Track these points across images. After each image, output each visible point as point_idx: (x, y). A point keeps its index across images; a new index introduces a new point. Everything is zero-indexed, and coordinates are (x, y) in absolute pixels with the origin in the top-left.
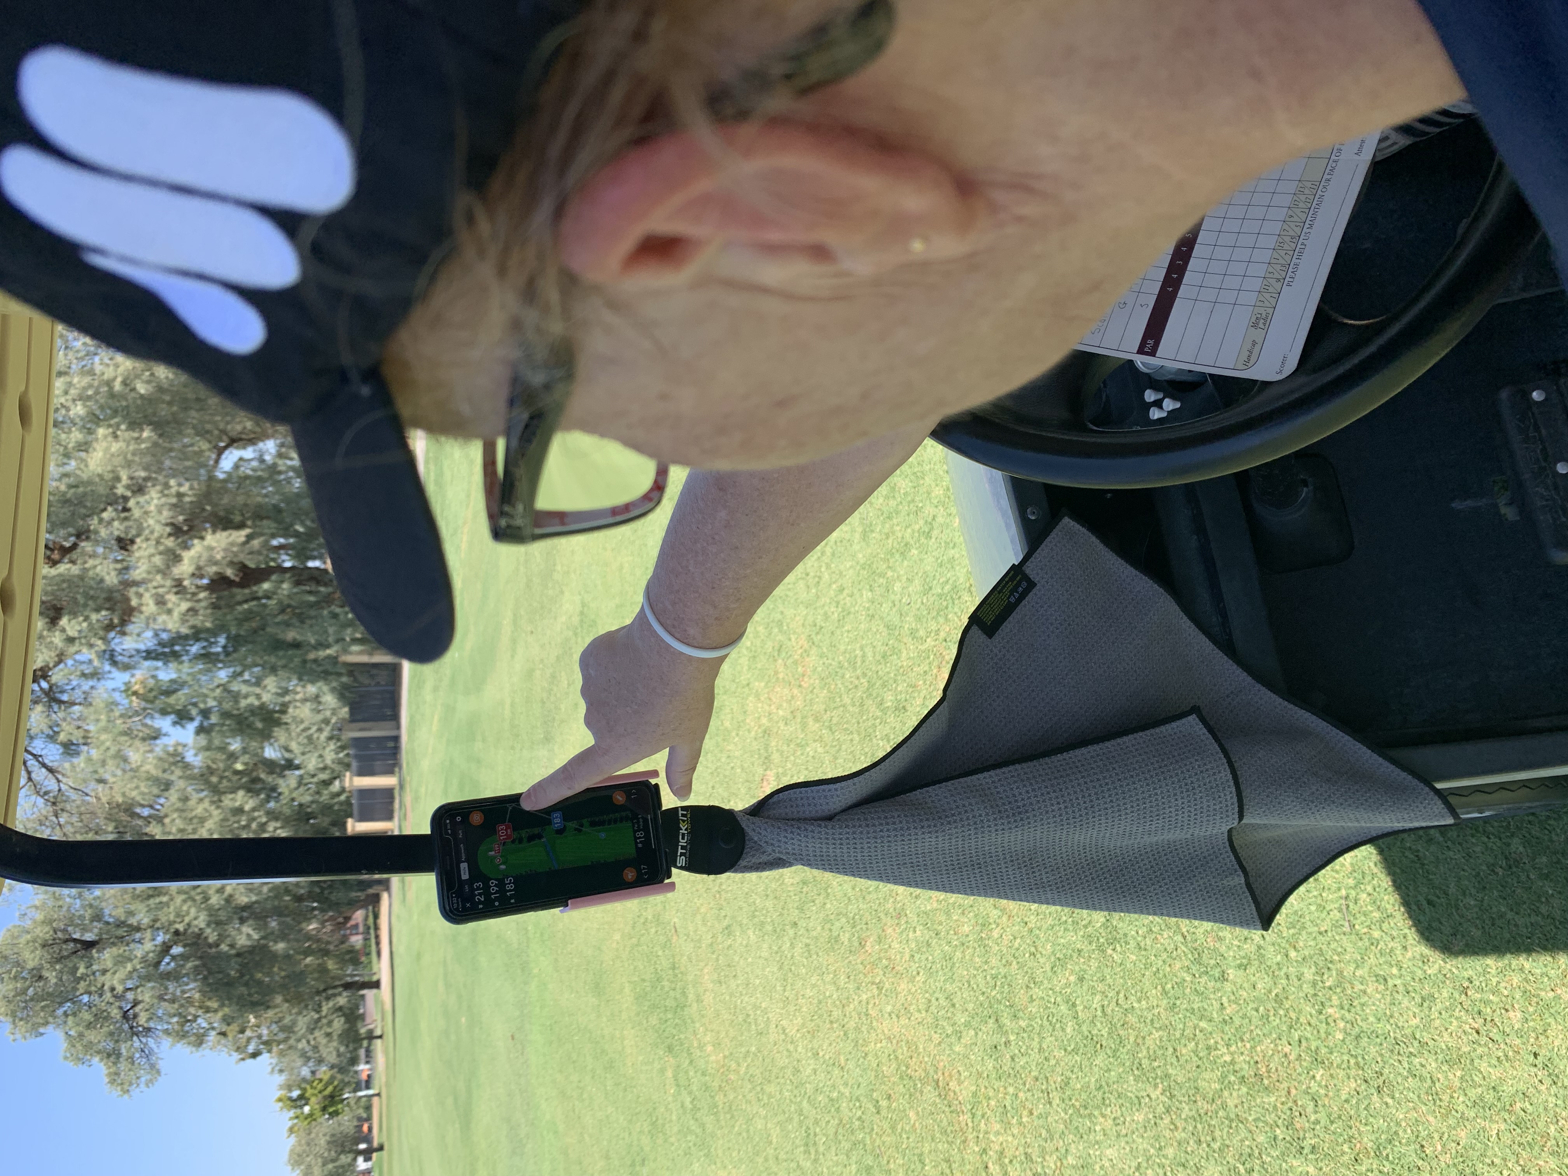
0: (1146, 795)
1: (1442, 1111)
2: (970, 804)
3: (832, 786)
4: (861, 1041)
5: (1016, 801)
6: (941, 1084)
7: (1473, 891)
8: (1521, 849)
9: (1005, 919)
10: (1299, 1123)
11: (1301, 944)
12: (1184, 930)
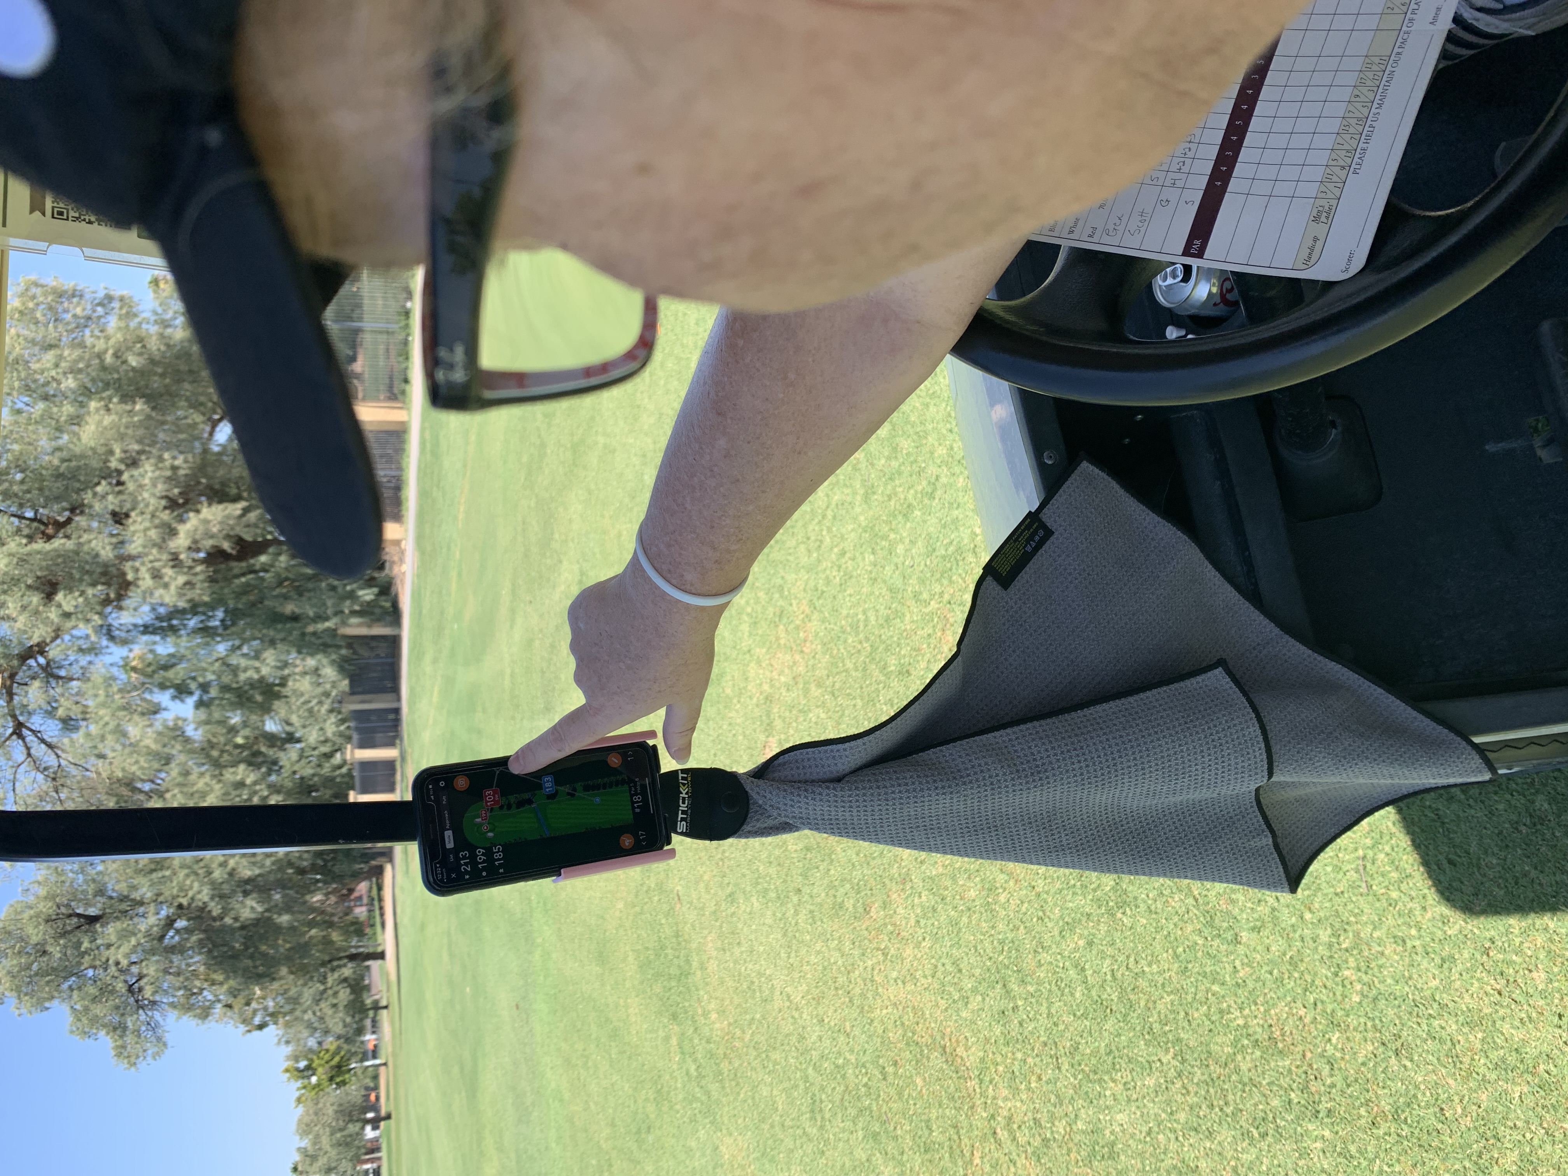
0: (1171, 752)
1: (1463, 1073)
2: (986, 764)
3: (840, 746)
4: (866, 1008)
5: (1035, 760)
6: (948, 1050)
7: (1496, 850)
8: (1546, 806)
9: (1012, 883)
10: (1314, 1086)
11: (1317, 905)
12: (1196, 893)
